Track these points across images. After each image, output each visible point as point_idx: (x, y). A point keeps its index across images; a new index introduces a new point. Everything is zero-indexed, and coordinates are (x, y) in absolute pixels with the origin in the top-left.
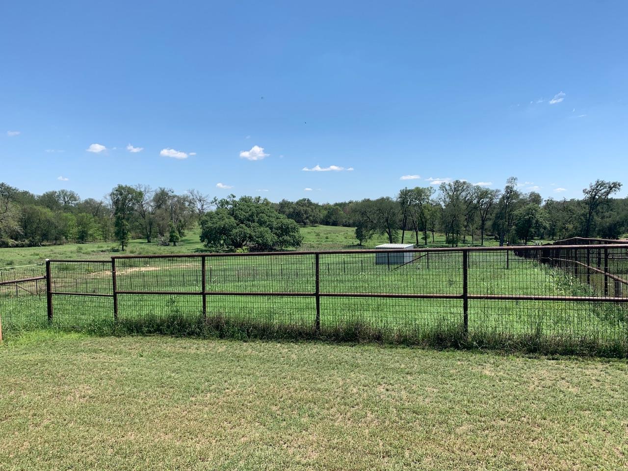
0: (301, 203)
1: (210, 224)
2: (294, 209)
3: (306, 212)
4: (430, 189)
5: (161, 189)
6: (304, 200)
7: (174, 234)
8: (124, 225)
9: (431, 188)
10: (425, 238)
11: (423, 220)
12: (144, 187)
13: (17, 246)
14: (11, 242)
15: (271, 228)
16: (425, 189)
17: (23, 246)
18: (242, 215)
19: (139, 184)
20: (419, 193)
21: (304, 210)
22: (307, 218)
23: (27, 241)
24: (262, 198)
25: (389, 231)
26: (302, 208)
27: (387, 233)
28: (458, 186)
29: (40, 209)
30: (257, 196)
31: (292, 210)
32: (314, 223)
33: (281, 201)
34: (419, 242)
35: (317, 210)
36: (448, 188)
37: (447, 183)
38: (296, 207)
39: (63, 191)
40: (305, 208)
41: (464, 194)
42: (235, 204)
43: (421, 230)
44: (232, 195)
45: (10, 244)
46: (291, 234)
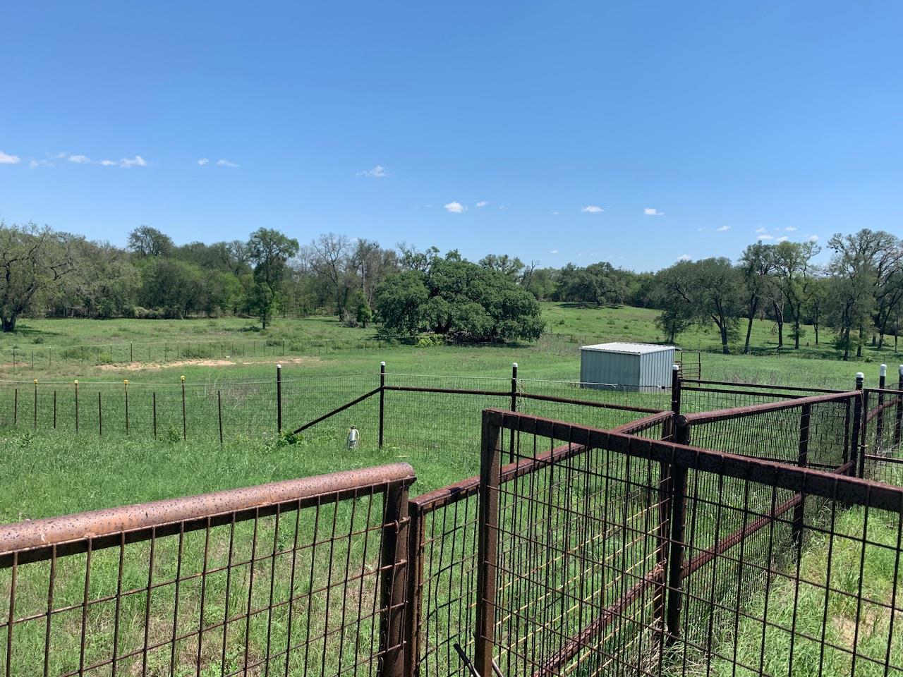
0: (595, 270)
1: (386, 295)
2: (582, 279)
3: (602, 285)
4: (809, 247)
5: (361, 241)
6: (601, 265)
7: (363, 310)
8: (263, 292)
9: (812, 243)
10: (796, 336)
11: (793, 301)
12: (338, 237)
13: (147, 317)
14: (138, 310)
15: (487, 306)
16: (799, 245)
17: (155, 317)
18: (439, 280)
19: (331, 234)
20: (787, 252)
21: (597, 281)
22: (603, 294)
23: (161, 311)
24: (511, 258)
25: (722, 319)
26: (594, 278)
27: (717, 322)
28: (868, 242)
29: (183, 265)
30: (503, 255)
31: (577, 280)
32: (615, 302)
33: (565, 265)
34: (784, 342)
35: (622, 282)
36: (846, 243)
37: (845, 234)
38: (585, 276)
39: (236, 243)
40: (600, 278)
41: (878, 256)
42: (436, 263)
43: (788, 321)
44: (433, 248)
45: (137, 313)
46: (522, 316)
